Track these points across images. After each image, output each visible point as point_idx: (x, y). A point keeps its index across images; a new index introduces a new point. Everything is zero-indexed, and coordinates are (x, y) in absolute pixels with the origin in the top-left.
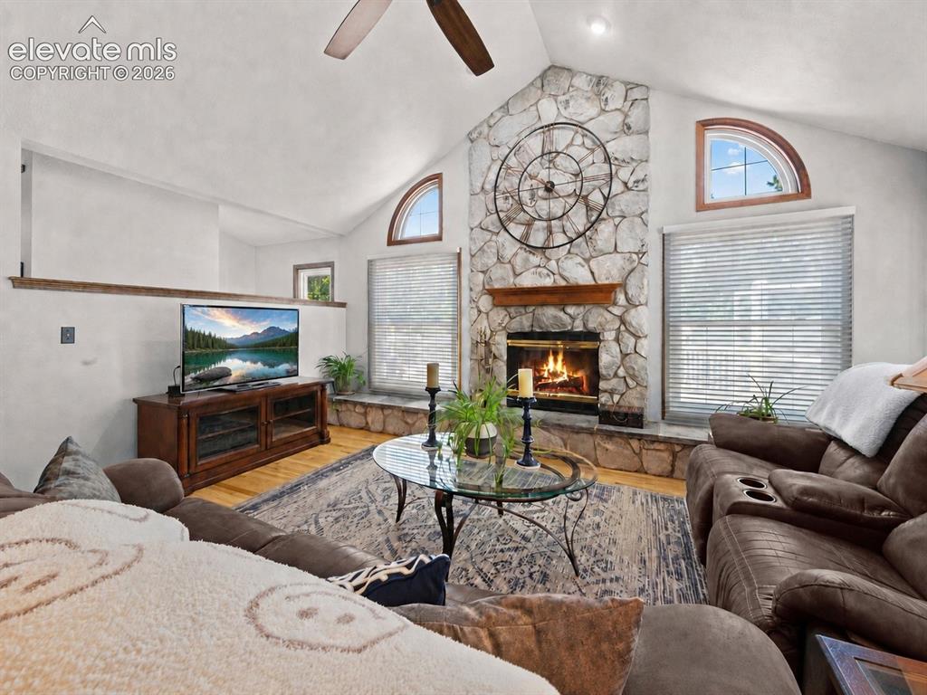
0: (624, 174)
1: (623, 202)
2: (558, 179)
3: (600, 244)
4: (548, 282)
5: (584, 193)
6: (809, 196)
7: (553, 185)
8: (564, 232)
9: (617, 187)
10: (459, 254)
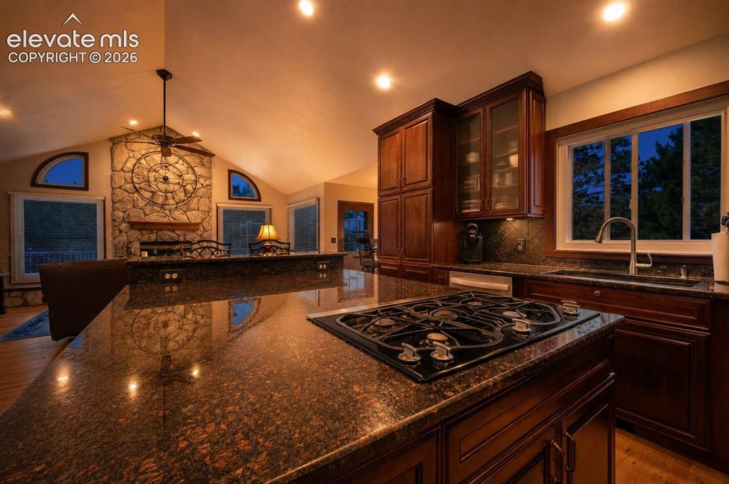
0: (201, 180)
1: (201, 191)
2: (170, 175)
3: (192, 206)
4: (165, 220)
5: (184, 184)
6: (260, 201)
7: (168, 178)
8: (174, 199)
9: (199, 186)
10: (104, 201)
